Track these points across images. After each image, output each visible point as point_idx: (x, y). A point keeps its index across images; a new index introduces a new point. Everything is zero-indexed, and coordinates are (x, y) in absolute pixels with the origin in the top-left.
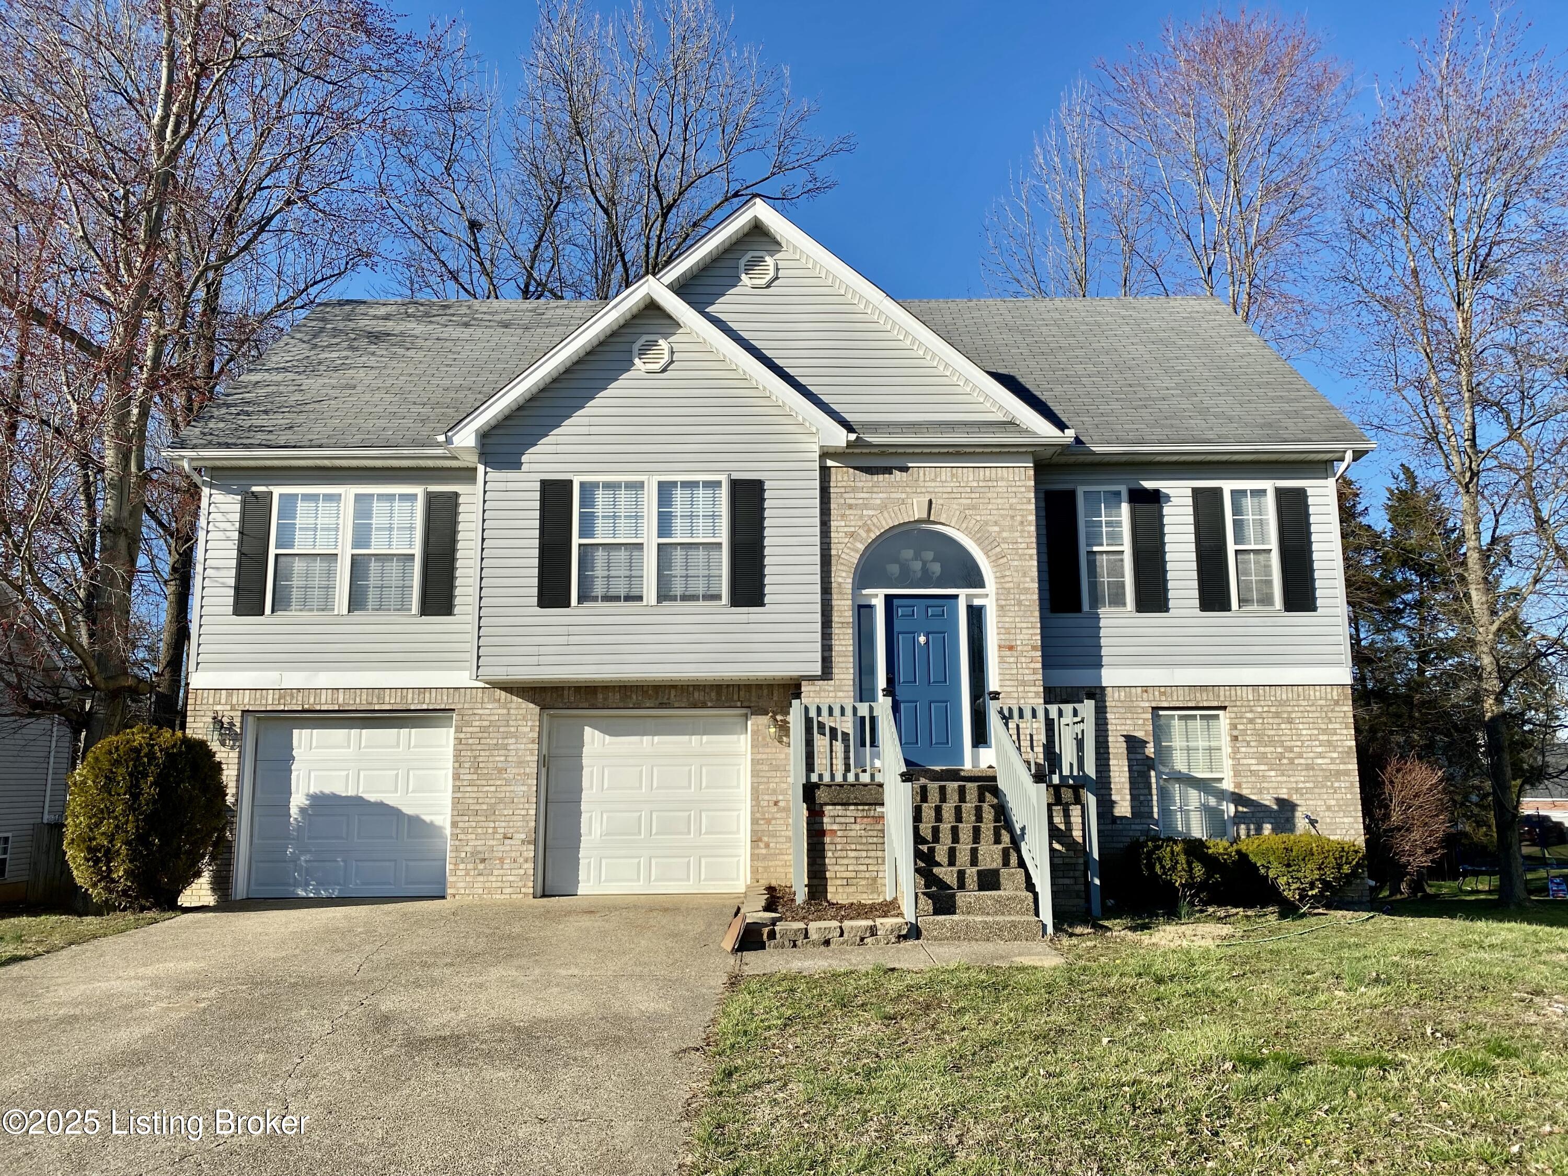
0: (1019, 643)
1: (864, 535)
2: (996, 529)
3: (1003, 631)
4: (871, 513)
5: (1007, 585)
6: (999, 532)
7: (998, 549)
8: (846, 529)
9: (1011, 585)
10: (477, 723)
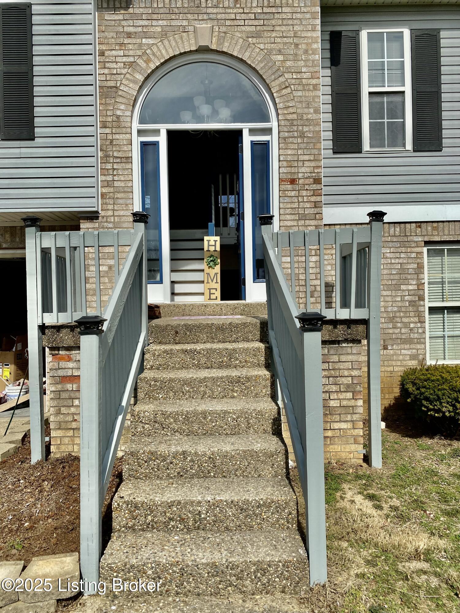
0: (300, 175)
1: (143, 65)
2: (280, 58)
3: (285, 164)
4: (151, 41)
5: (290, 117)
6: (284, 61)
7: (282, 79)
8: (125, 59)
9: (295, 116)
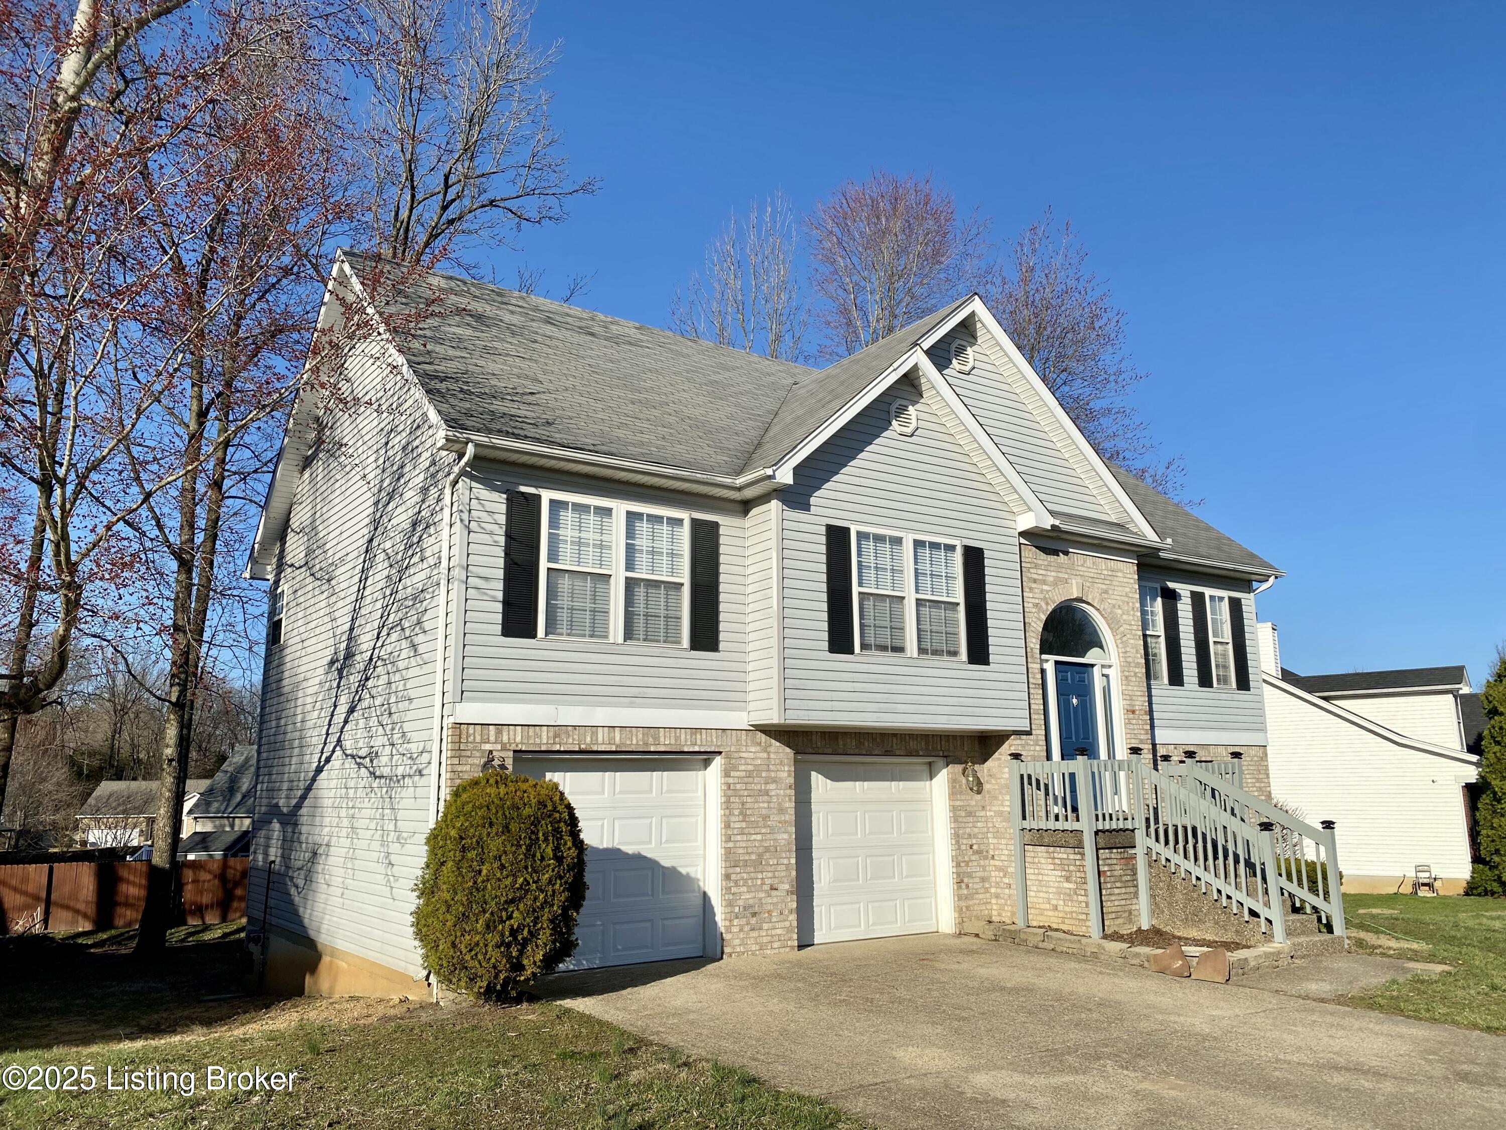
0: (1137, 708)
1: (1045, 607)
3: (1128, 697)
4: (1048, 588)
5: (1129, 660)
7: (1122, 629)
8: (1033, 601)
10: (742, 768)
